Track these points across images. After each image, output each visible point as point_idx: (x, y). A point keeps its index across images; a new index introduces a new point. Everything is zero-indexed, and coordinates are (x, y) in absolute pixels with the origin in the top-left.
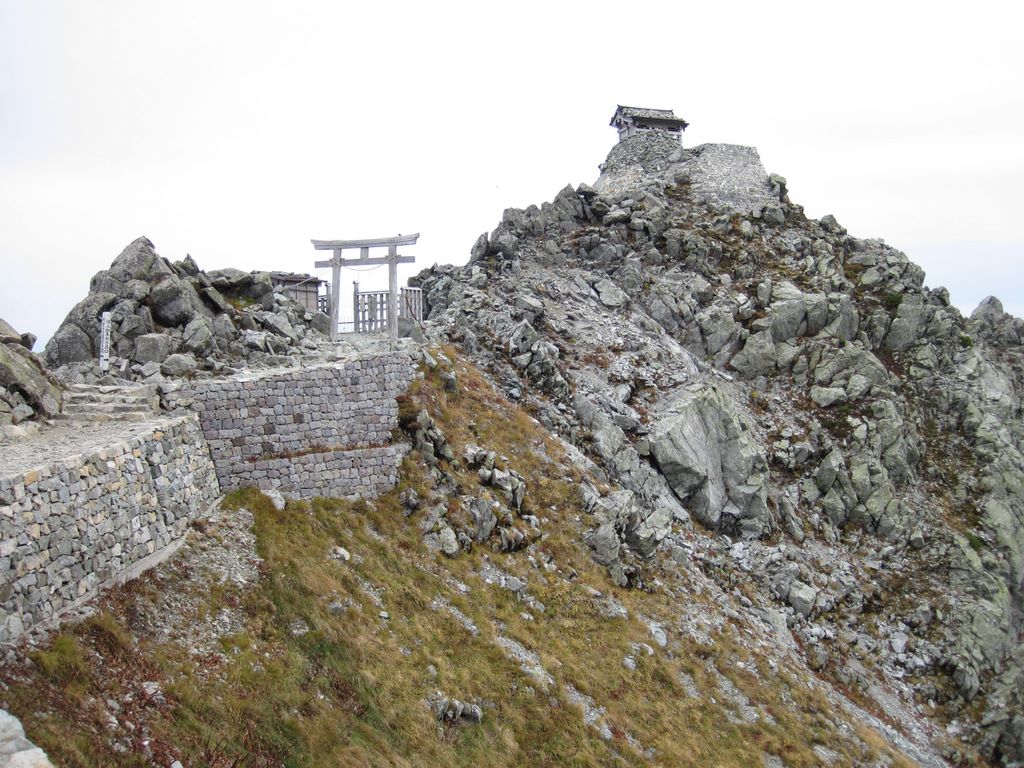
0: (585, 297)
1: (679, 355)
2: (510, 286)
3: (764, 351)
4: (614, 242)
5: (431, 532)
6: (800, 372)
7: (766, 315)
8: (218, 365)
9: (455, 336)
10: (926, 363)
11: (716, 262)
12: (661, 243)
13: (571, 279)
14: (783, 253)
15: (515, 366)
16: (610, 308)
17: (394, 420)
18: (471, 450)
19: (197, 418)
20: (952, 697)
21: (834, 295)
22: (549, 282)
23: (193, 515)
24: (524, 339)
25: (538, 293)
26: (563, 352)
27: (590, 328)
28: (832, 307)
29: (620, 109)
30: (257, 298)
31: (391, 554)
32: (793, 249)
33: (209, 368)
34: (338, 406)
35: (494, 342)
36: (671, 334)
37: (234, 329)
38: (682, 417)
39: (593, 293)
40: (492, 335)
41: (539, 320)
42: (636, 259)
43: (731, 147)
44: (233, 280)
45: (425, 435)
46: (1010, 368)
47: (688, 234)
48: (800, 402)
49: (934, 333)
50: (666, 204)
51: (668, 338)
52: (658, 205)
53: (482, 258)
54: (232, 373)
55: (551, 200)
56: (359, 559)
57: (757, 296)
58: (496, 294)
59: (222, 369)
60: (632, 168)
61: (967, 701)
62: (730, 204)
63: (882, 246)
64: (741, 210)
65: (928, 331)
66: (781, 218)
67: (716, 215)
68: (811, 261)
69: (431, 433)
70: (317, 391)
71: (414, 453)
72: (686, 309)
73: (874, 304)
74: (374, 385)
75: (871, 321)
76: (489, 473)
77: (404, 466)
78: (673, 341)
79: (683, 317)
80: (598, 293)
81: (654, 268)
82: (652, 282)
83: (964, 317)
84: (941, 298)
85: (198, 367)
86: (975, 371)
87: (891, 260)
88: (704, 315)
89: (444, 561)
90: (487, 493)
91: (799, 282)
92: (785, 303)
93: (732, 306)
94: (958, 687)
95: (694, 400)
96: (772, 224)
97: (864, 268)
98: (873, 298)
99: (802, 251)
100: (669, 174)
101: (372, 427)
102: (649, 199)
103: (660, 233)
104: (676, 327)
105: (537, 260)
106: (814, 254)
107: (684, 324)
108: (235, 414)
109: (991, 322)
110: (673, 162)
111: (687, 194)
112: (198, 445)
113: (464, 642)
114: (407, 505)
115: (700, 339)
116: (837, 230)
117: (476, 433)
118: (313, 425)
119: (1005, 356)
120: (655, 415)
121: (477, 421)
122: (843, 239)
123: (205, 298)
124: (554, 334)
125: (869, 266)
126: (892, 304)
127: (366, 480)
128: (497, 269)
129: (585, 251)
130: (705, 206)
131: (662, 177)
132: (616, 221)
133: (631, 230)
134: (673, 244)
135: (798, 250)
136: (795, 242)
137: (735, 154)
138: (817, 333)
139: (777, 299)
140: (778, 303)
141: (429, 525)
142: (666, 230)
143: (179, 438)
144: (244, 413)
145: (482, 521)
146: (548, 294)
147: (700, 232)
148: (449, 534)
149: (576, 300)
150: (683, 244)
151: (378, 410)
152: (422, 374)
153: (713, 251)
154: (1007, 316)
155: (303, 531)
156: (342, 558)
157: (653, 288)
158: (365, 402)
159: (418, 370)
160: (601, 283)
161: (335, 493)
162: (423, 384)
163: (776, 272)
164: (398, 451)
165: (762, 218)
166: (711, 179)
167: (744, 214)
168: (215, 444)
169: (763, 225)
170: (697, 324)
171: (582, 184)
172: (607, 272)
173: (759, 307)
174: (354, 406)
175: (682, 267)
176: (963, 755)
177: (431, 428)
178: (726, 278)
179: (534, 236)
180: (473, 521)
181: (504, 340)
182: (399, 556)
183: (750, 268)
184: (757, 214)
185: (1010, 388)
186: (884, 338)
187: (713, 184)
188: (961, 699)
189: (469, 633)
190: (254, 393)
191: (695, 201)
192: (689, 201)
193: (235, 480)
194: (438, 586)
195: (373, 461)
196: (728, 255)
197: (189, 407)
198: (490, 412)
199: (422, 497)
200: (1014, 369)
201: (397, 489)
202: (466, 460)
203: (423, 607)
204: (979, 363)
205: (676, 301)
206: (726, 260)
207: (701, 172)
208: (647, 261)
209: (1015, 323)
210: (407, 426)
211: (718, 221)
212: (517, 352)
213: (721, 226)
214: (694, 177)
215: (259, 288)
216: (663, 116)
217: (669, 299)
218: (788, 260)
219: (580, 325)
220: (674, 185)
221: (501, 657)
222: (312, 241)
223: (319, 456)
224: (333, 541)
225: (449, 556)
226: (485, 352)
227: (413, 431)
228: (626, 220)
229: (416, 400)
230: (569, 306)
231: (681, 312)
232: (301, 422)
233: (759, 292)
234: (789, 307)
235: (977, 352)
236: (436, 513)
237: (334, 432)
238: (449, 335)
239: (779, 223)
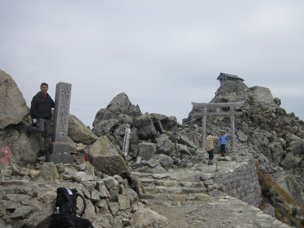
3: (292, 159)
7: (290, 146)
12: (252, 119)
14: (286, 124)
16: (242, 142)
17: (260, 191)
27: (239, 149)
29: (221, 74)
34: (251, 185)
36: (261, 152)
39: (236, 136)
43: (263, 88)
51: (261, 154)
60: (232, 93)
62: (268, 107)
64: (270, 109)
67: (264, 110)
68: (296, 127)
69: (278, 197)
72: (266, 143)
78: (263, 155)
79: (265, 146)
80: (238, 136)
81: (252, 128)
82: (252, 133)
88: (272, 145)
91: (296, 134)
92: (295, 142)
93: (280, 142)
96: (280, 114)
99: (292, 124)
100: (246, 96)
104: (263, 150)
107: (265, 149)
110: (245, 92)
111: (253, 103)
115: (270, 154)
116: (296, 117)
122: (299, 120)
130: (260, 107)
131: (244, 97)
134: (256, 120)
137: (264, 90)
139: (292, 140)
140: (293, 142)
142: (252, 115)
157: (254, 135)
160: (238, 133)
166: (259, 98)
167: (272, 110)
170: (270, 149)
172: (237, 129)
173: (287, 143)
175: (260, 128)
178: (274, 132)
184: (275, 111)
187: (260, 100)
191: (256, 105)
192: (254, 105)
205: (262, 140)
207: (256, 95)
208: (250, 126)
210: (266, 194)
211: (266, 112)
213: (267, 114)
214: (254, 97)
215: (171, 123)
217: (260, 139)
220: (249, 99)
227: (270, 197)
231: (264, 144)
232: (246, 195)
233: (287, 138)
234: (297, 143)
239: (282, 114)
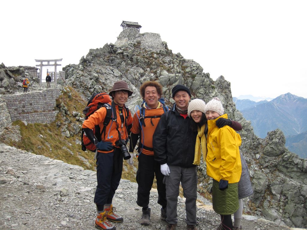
0: (110, 74)
1: (135, 90)
2: (90, 70)
4: (118, 59)
5: (63, 132)
6: (167, 95)
7: (158, 79)
8: (11, 91)
9: (74, 84)
10: (201, 93)
11: (146, 65)
12: (131, 59)
13: (107, 69)
14: (165, 63)
15: (90, 92)
16: (117, 77)
17: (55, 105)
18: (74, 113)
19: (6, 104)
20: (201, 177)
21: (177, 74)
22: (100, 69)
23: (5, 126)
24: (92, 85)
25: (97, 73)
26: (103, 88)
27: (111, 82)
28: (177, 78)
29: (123, 22)
30: (20, 74)
31: (53, 136)
32: (168, 62)
33: (8, 92)
34: (41, 101)
35: (84, 85)
36: (133, 84)
37: (15, 82)
38: (134, 105)
39: (112, 73)
40: (84, 84)
41: (97, 80)
42: (124, 64)
43: (152, 34)
44: (14, 69)
45: (63, 109)
46: (225, 95)
47: (139, 57)
48: (166, 102)
49: (204, 85)
50: (134, 49)
52: (131, 49)
53: (82, 63)
54: (14, 93)
55: (102, 47)
56: (46, 137)
57: (156, 74)
58: (86, 72)
60: (125, 38)
61: (205, 178)
62: (151, 49)
63: (193, 61)
64: (154, 51)
65: (203, 84)
66: (165, 53)
67: (147, 52)
68: (172, 65)
69: (64, 108)
70: (36, 98)
71: (60, 113)
72: (137, 77)
73: (189, 77)
74: (50, 96)
75: (187, 81)
76: (78, 118)
77: (57, 116)
78: (133, 86)
79: (136, 79)
80: (114, 73)
81: (129, 66)
82: (128, 70)
83: (214, 81)
84: (207, 76)
85: (5, 92)
86: (215, 95)
87: (194, 65)
88: (142, 79)
89: (66, 138)
90: (78, 123)
91: (168, 71)
92: (164, 76)
93: (150, 77)
94: (203, 174)
95: (137, 101)
96: (162, 55)
97: (187, 67)
98: (188, 75)
99: (170, 63)
100: (135, 41)
101: (49, 106)
102: (129, 47)
103: (131, 57)
104: (134, 82)
105: (97, 63)
106: (173, 63)
107: (136, 81)
108: (15, 103)
109: (221, 82)
110: (137, 37)
111: (140, 46)
112: (6, 110)
113: (70, 156)
114: (58, 125)
116: (181, 57)
117: (76, 109)
118: (34, 106)
119: (224, 91)
120: (127, 105)
121: (76, 105)
122: (182, 59)
123: (7, 74)
124: (101, 83)
125: (188, 67)
126: (193, 77)
127: (48, 119)
128: (87, 66)
129: (111, 62)
130: (144, 50)
131: (133, 41)
132: (119, 53)
133: (123, 56)
134: (135, 60)
135: (169, 62)
136: (168, 60)
137: (154, 35)
138: (172, 84)
139: (162, 75)
140: (162, 76)
141: (63, 130)
142: (133, 56)
143: (2, 108)
144: (18, 103)
145: (76, 129)
146: (100, 73)
147: (142, 57)
148: (68, 132)
149: (107, 74)
150: (137, 60)
151: (51, 102)
152: (62, 94)
153: (145, 62)
154: (225, 81)
155: (32, 131)
156: (41, 137)
157: (128, 72)
158: (48, 100)
160: (114, 70)
161: (40, 122)
162: (63, 96)
163: (162, 68)
164: (56, 112)
165: (160, 53)
166: (147, 42)
167: (155, 52)
168: (10, 110)
169: (160, 55)
170: (140, 81)
171: (111, 43)
172: (117, 67)
173: (157, 77)
174: (45, 101)
175: (137, 66)
176: (202, 191)
177: (64, 107)
178: (148, 69)
179: (97, 57)
180: (74, 129)
181: (87, 85)
182: (55, 137)
183: (155, 67)
184: (158, 52)
185: (224, 100)
186: (191, 86)
187: (147, 44)
188: (203, 178)
189: (71, 154)
190: (20, 98)
191: (142, 48)
192: (140, 48)
193: (15, 119)
194: (64, 144)
195: (49, 115)
196: (150, 63)
197: (4, 101)
198: (80, 103)
199: (61, 123)
200: (226, 95)
201: (55, 122)
202: (73, 115)
203: (60, 148)
204: (216, 93)
205: (135, 75)
206: (149, 65)
207: (144, 40)
208: (127, 64)
209: (227, 83)
210: (58, 106)
211: (148, 54)
212: (91, 88)
213: (148, 55)
214: (142, 42)
215: (21, 71)
216: (135, 24)
217: (133, 74)
218: (166, 65)
219: (108, 81)
220: (136, 44)
221: (79, 160)
222: (35, 60)
223: (36, 113)
224: (39, 133)
226: (82, 88)
227: (60, 108)
228: (122, 53)
229: (61, 100)
230: (105, 76)
231: (136, 78)
232: (32, 105)
233: (157, 73)
234: (165, 77)
235: (216, 90)
236: (65, 127)
237: (40, 108)
238: (72, 83)
239: (164, 55)
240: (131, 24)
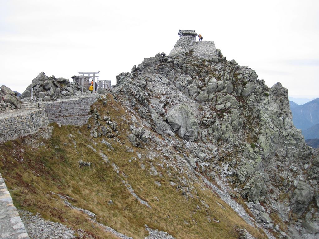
0: (159, 81)
1: (182, 96)
2: (139, 78)
3: (204, 96)
4: (168, 67)
5: (92, 133)
6: (214, 101)
7: (206, 86)
8: (54, 99)
10: (251, 100)
11: (195, 72)
12: (181, 68)
13: (156, 77)
14: (215, 70)
15: (135, 98)
16: (164, 84)
17: (89, 110)
18: (105, 117)
19: (45, 109)
20: (237, 182)
21: (226, 82)
22: (150, 77)
23: (41, 127)
24: (138, 92)
25: (146, 80)
26: (149, 95)
27: (158, 89)
28: (225, 85)
29: (180, 30)
30: (67, 84)
31: (81, 136)
32: (218, 69)
33: (53, 99)
34: (76, 107)
35: (131, 92)
36: (181, 91)
37: (60, 91)
38: (175, 111)
39: (161, 80)
40: (131, 91)
41: (145, 87)
42: (173, 72)
44: (62, 80)
46: (279, 102)
47: (188, 65)
48: (212, 109)
49: (256, 92)
50: (185, 57)
51: (179, 92)
52: (182, 58)
53: (134, 71)
54: (57, 100)
55: (154, 57)
56: (74, 137)
57: (205, 81)
58: (136, 80)
59: (55, 99)
60: (180, 47)
61: (241, 183)
62: (203, 57)
63: (247, 68)
64: (207, 58)
65: (255, 92)
66: (218, 61)
67: (198, 60)
68: (223, 72)
69: (96, 113)
70: (71, 104)
71: (93, 117)
72: (184, 85)
73: (239, 84)
74: (85, 103)
75: (237, 88)
76: (108, 122)
77: (90, 120)
78: (181, 92)
79: (183, 86)
80: (162, 80)
81: (178, 74)
82: (177, 78)
83: (269, 87)
84: (262, 82)
85: (50, 99)
86: (267, 102)
87: (247, 72)
88: (189, 86)
89: (94, 138)
90: (107, 126)
91: (218, 78)
92: (212, 83)
93: (197, 84)
94: (239, 180)
95: (179, 107)
96: (214, 62)
97: (239, 74)
98: (239, 82)
99: (221, 70)
100: (188, 49)
101: (84, 112)
102: (180, 56)
103: (181, 65)
104: (182, 89)
105: (148, 72)
106: (224, 70)
107: (184, 88)
108: (53, 109)
109: (277, 89)
110: (190, 46)
111: (192, 54)
112: (44, 114)
113: (92, 153)
114: (88, 127)
115: (188, 92)
116: (235, 64)
117: (108, 114)
118: (70, 111)
119: (279, 98)
120: (169, 110)
121: (110, 111)
122: (236, 66)
123: (54, 84)
124: (148, 90)
125: (241, 74)
126: (244, 84)
127: (80, 122)
128: (138, 74)
129: (161, 70)
130: (196, 58)
131: (186, 50)
132: (169, 62)
133: (174, 64)
134: (184, 68)
135: (220, 70)
136: (219, 67)
137: (207, 43)
138: (220, 91)
139: (210, 82)
140: (210, 84)
141: (92, 131)
142: (183, 64)
143: (40, 113)
144: (55, 108)
145: (104, 131)
146: (149, 80)
147: (192, 65)
148: (96, 133)
149: (156, 82)
150: (187, 68)
151: (85, 108)
153: (195, 70)
154: (283, 88)
155: (64, 131)
156: (71, 136)
157: (177, 79)
158: (83, 106)
159: (97, 100)
160: (163, 78)
161: (73, 124)
162: (98, 103)
163: (212, 75)
164: (88, 117)
165: (212, 61)
166: (199, 50)
167: (207, 59)
168: (48, 114)
169: (212, 62)
170: (187, 88)
171: (163, 52)
172: (166, 75)
173: (205, 84)
174: (80, 107)
175: (186, 74)
176: (235, 195)
177: (96, 112)
178: (197, 77)
179: (148, 65)
180: (102, 131)
181: (134, 92)
182: (83, 137)
183: (205, 74)
184: (211, 60)
185: (278, 107)
186: (241, 93)
187: (200, 52)
188: (239, 183)
189: (94, 152)
190: (57, 105)
191: (194, 56)
192: (192, 56)
193: (52, 121)
194: (90, 143)
195: (82, 118)
196: (199, 71)
197: (44, 107)
199: (92, 126)
200: (280, 102)
201: (87, 125)
202: (104, 119)
203: (85, 146)
204: (268, 100)
205: (182, 83)
206: (198, 73)
207: (196, 49)
208: (176, 72)
209: (284, 90)
210: (92, 112)
211: (199, 62)
212: (136, 95)
213: (199, 63)
214: (194, 50)
215: (67, 82)
216: (191, 33)
217: (181, 82)
218: (217, 72)
219: (156, 88)
220: (189, 52)
221: (99, 156)
222: (79, 72)
223: (70, 117)
224: (69, 133)
225: (95, 138)
226: (129, 94)
227: (93, 113)
228: (173, 62)
229: (94, 106)
230: (154, 84)
232: (67, 110)
234: (212, 85)
235: (269, 98)
236: (94, 129)
237: (75, 112)
239: (216, 62)
240: (188, 32)
